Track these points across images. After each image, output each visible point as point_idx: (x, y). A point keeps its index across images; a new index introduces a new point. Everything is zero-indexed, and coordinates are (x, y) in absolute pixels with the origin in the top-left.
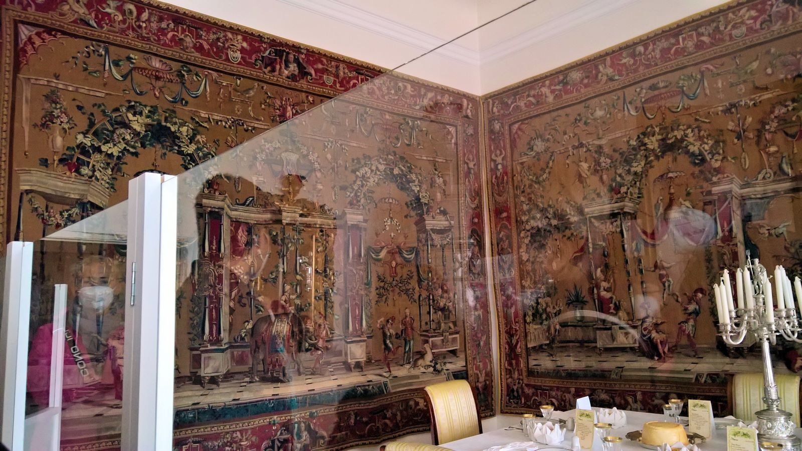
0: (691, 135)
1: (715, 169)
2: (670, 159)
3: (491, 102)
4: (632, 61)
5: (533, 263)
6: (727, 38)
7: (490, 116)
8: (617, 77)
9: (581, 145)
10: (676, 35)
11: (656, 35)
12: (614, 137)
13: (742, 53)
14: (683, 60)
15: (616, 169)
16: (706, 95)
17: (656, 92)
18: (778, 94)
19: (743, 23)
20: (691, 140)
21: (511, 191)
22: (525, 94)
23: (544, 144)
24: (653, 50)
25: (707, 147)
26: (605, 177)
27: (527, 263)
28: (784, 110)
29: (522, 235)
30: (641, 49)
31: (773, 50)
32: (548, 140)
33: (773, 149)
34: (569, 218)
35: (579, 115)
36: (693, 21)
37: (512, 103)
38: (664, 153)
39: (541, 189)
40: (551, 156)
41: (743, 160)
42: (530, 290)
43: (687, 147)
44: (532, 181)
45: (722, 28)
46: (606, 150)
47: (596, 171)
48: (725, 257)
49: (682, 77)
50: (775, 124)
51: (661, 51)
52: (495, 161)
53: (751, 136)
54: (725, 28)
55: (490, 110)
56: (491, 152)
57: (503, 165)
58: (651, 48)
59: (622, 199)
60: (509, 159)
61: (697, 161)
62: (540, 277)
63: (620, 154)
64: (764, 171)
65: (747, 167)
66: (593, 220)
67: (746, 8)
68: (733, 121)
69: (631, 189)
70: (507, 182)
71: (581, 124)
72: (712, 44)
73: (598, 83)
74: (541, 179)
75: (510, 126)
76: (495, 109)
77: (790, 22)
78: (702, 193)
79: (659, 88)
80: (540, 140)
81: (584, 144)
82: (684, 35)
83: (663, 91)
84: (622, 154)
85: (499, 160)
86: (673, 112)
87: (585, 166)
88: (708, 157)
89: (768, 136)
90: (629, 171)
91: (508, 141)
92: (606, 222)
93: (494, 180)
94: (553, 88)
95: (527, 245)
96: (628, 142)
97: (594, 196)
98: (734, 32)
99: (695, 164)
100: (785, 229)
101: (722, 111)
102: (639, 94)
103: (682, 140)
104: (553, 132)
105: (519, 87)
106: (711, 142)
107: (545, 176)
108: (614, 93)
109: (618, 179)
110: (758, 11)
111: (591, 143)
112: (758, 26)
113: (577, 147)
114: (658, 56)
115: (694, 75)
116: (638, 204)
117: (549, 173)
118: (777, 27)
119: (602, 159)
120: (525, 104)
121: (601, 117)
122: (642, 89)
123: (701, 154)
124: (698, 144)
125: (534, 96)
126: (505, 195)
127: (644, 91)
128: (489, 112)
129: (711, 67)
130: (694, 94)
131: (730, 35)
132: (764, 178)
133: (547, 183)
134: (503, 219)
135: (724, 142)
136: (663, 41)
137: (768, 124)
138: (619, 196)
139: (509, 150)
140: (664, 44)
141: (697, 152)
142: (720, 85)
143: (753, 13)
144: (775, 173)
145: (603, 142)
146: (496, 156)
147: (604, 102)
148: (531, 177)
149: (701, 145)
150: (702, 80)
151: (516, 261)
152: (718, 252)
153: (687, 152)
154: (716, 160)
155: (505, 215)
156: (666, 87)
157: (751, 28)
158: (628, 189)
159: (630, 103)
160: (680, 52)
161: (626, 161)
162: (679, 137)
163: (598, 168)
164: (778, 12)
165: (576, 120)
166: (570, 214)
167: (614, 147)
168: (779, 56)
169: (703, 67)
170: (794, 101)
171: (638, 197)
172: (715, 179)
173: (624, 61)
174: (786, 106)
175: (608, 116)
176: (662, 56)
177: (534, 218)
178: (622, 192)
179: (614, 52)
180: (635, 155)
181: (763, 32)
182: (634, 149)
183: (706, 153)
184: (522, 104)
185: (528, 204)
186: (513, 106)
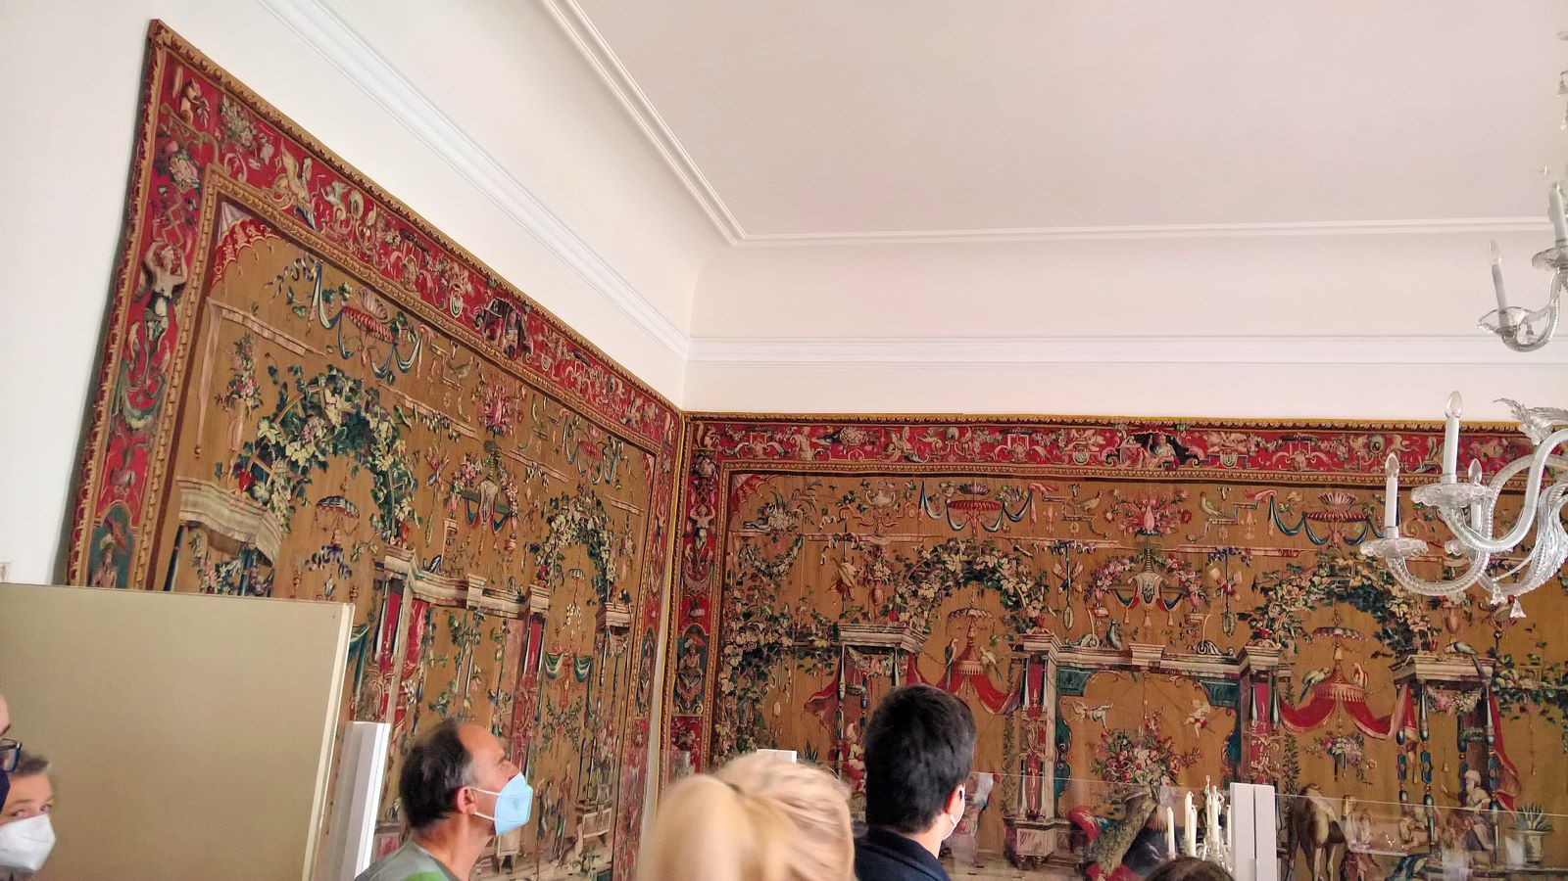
0: (1006, 566)
1: (1031, 619)
2: (975, 591)
3: (702, 427)
4: (940, 444)
5: (740, 698)
6: (1067, 459)
7: (696, 447)
8: (916, 459)
9: (849, 538)
10: (1004, 432)
11: (978, 421)
12: (900, 539)
13: (1081, 484)
14: (1006, 466)
15: (896, 586)
16: (1032, 521)
17: (969, 497)
18: (1116, 546)
19: (1086, 446)
20: (1006, 573)
21: (718, 578)
22: (767, 435)
23: (787, 518)
24: (972, 440)
25: (1024, 588)
26: (879, 593)
27: (730, 698)
28: (1120, 568)
29: (728, 650)
30: (954, 431)
31: (1116, 492)
32: (795, 514)
33: (1102, 612)
34: (813, 640)
35: (851, 493)
36: (1028, 422)
37: (741, 440)
38: (967, 580)
39: (773, 586)
40: (797, 540)
41: (1066, 617)
42: (729, 743)
43: (999, 581)
44: (759, 570)
45: (1062, 444)
46: (887, 555)
47: (865, 581)
48: (1030, 736)
49: (1005, 488)
50: (1108, 582)
51: (981, 445)
52: (695, 522)
53: (1080, 589)
54: (1066, 446)
55: (699, 438)
56: (689, 507)
57: (708, 531)
58: (969, 435)
59: (900, 630)
60: (722, 525)
61: (1010, 603)
62: (748, 722)
63: (906, 565)
64: (1088, 637)
65: (1070, 625)
66: (851, 650)
67: (1093, 431)
68: (1061, 564)
69: (914, 619)
70: (712, 561)
71: (852, 507)
72: (1047, 461)
73: (888, 457)
74: (775, 570)
75: (732, 474)
76: (707, 441)
77: (1139, 466)
78: (1012, 646)
79: (971, 492)
80: (781, 510)
81: (852, 537)
82: (1014, 435)
83: (979, 498)
84: (909, 567)
85: (703, 522)
86: (986, 529)
87: (851, 569)
88: (1025, 601)
89: (1099, 594)
90: (915, 594)
91: (724, 497)
92: (871, 659)
93: (687, 552)
94: (814, 440)
95: (734, 668)
96: (920, 552)
97: (859, 616)
98: (1075, 455)
99: (1007, 606)
100: (1104, 712)
101: (1049, 547)
102: (944, 491)
103: (994, 571)
104: (805, 505)
105: (757, 420)
106: (1030, 584)
107: (782, 568)
108: (909, 479)
109: (898, 600)
110: (1105, 439)
111: (864, 539)
112: (1104, 458)
113: (842, 539)
114: (977, 450)
115: (1020, 490)
116: (922, 641)
117: (791, 565)
118: (1125, 465)
119: (878, 566)
120: (764, 449)
121: (884, 507)
122: (949, 486)
123: (1016, 594)
124: (1014, 580)
125: (781, 442)
126: (705, 583)
127: (952, 490)
128: (695, 441)
129: (1043, 489)
130: (1017, 515)
131: (1070, 456)
132: (1088, 645)
133: (784, 578)
134: (694, 619)
135: (1046, 587)
136: (986, 432)
137: (1101, 579)
138: (896, 624)
139: (723, 512)
140: (986, 437)
141: (1012, 591)
142: (1050, 514)
143: (1100, 440)
144: (1101, 642)
145: (883, 542)
146: (698, 514)
147: (891, 486)
148: (757, 563)
149: (1018, 583)
150: (1029, 500)
151: (709, 691)
152: (1022, 728)
153: (999, 588)
154: (1034, 608)
155: (700, 612)
156: (983, 494)
157: (1095, 457)
158: (911, 617)
159: (930, 499)
160: (1006, 455)
161: (912, 577)
162: (991, 565)
163: (870, 577)
164: (1128, 449)
165: (845, 498)
166: (816, 635)
167: (898, 553)
168: (1123, 502)
169: (1034, 484)
170: (1132, 560)
171: (924, 632)
172: (1029, 632)
173: (928, 440)
174: (1123, 564)
175: (896, 507)
176: (981, 453)
177: (753, 628)
178: (901, 620)
179: (916, 422)
180: (928, 573)
181: (1109, 467)
182: (927, 564)
183: (1022, 596)
184: (759, 447)
185: (746, 604)
186: (740, 445)
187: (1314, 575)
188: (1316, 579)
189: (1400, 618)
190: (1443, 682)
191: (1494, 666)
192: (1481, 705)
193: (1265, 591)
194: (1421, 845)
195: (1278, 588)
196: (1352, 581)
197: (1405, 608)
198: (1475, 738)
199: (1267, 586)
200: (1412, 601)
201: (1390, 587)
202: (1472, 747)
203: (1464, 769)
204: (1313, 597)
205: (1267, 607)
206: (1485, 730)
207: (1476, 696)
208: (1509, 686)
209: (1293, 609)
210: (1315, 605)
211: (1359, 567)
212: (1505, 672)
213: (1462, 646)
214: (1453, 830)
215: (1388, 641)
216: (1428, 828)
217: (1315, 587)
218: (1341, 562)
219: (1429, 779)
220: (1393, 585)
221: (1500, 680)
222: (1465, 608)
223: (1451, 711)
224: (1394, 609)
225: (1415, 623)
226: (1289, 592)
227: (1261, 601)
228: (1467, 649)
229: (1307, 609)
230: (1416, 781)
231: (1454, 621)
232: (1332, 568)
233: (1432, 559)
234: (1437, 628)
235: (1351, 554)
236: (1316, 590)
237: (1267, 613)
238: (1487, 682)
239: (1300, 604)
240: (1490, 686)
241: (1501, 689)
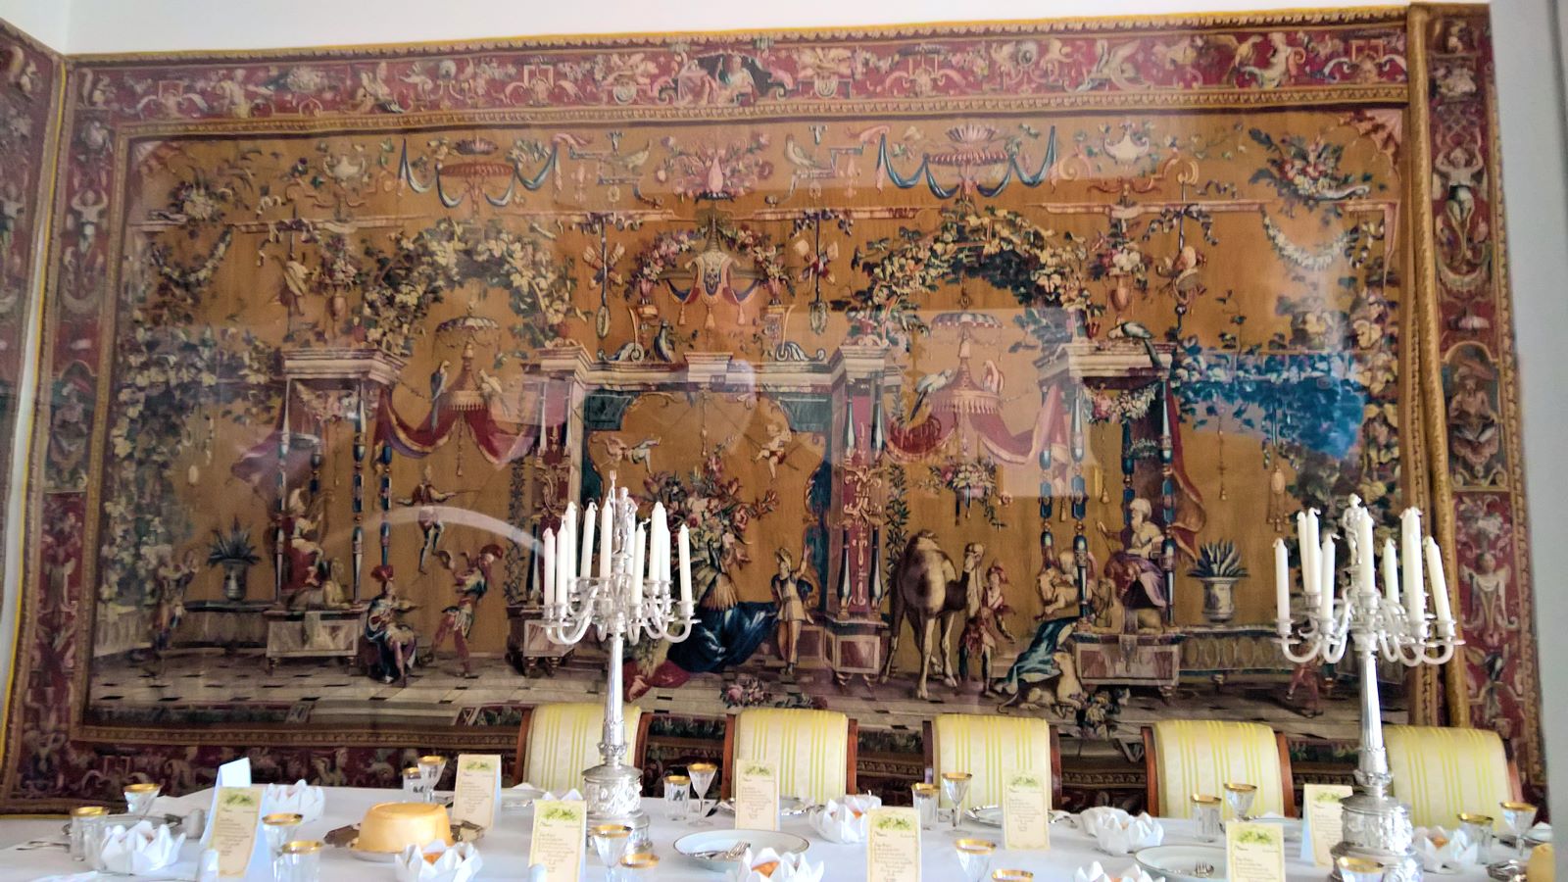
0: (519, 254)
1: (551, 327)
2: (475, 291)
3: (90, 76)
4: (429, 85)
5: (140, 463)
6: (605, 98)
7: (80, 106)
8: (395, 107)
9: (299, 226)
10: (520, 62)
11: (483, 49)
12: (370, 224)
13: (625, 131)
14: (523, 112)
15: (365, 290)
16: (555, 187)
17: (468, 159)
18: (669, 217)
19: (632, 78)
20: (518, 264)
21: (111, 292)
22: (186, 82)
23: (211, 202)
24: (474, 76)
25: (544, 284)
26: (339, 302)
27: (126, 463)
28: (675, 248)
29: (124, 396)
30: (449, 65)
31: (672, 141)
32: (223, 197)
33: (650, 311)
34: (246, 376)
35: (303, 161)
36: (553, 46)
37: (146, 93)
38: (465, 275)
39: (189, 301)
40: (225, 233)
41: (600, 319)
42: (124, 527)
43: (508, 274)
44: (169, 278)
45: (598, 76)
46: (352, 247)
47: (321, 287)
48: (546, 491)
49: (519, 143)
50: (658, 269)
51: (487, 82)
52: (78, 215)
53: (619, 279)
54: (604, 78)
55: (85, 93)
56: (71, 193)
57: (97, 226)
58: (470, 70)
59: (369, 353)
60: (117, 215)
61: (523, 307)
62: (152, 495)
63: (379, 261)
64: (630, 346)
65: (605, 332)
66: (300, 387)
67: (642, 56)
68: (593, 247)
69: (390, 336)
70: (103, 270)
71: (304, 182)
72: (578, 100)
73: (355, 107)
74: (192, 278)
75: (133, 143)
76: (98, 96)
77: (704, 102)
78: (524, 366)
79: (472, 152)
80: (202, 192)
81: (304, 225)
82: (533, 67)
83: (482, 159)
84: (382, 263)
85: (91, 214)
86: (495, 204)
87: (299, 270)
88: (544, 303)
89: (645, 287)
90: (390, 301)
91: (120, 176)
92: (327, 396)
93: (68, 257)
94: (251, 88)
95: (132, 421)
96: (398, 241)
97: (311, 337)
98: (617, 90)
99: (519, 311)
100: (648, 451)
101: (579, 224)
102: (435, 152)
103: (501, 261)
104: (237, 183)
105: (171, 62)
106: (551, 277)
107: (202, 275)
108: (385, 137)
109: (367, 311)
110: (658, 65)
111: (320, 226)
112: (656, 93)
113: (289, 228)
114: (481, 91)
115: (540, 145)
116: (399, 368)
117: (215, 269)
118: (684, 102)
119: (340, 264)
120: (179, 104)
121: (350, 179)
122: (441, 144)
123: (532, 293)
124: (529, 274)
125: (203, 93)
126: (94, 298)
127: (445, 149)
128: (80, 97)
129: (572, 141)
130: (535, 181)
131: (610, 94)
132: (630, 358)
133: (205, 289)
134: (77, 353)
135: (574, 280)
136: (495, 65)
137: (648, 265)
138: (363, 345)
139: (119, 197)
140: (494, 71)
141: (526, 289)
142: (581, 178)
143: (652, 68)
144: (647, 353)
145: (345, 230)
146: (84, 203)
147: (360, 149)
148: (167, 270)
149: (534, 278)
150: (552, 158)
151: (96, 455)
152: (536, 479)
153: (509, 285)
154: (557, 311)
155: (83, 344)
156: (487, 153)
157: (645, 92)
158: (384, 334)
159: (414, 165)
160: (521, 96)
161: (388, 278)
162: (497, 254)
163: (328, 281)
164: (689, 79)
165: (295, 169)
166: (250, 367)
167: (369, 244)
168: (681, 154)
169: (559, 135)
170: (691, 234)
171: (402, 355)
172: (549, 345)
173: (414, 79)
174: (679, 242)
175: (366, 179)
176: (488, 93)
177: (161, 364)
178: (370, 339)
179: (395, 55)
180: (409, 270)
181: (662, 105)
182: (408, 257)
183: (540, 294)
184: (171, 102)
185: (150, 329)
186: (145, 101)
187: (936, 240)
188: (939, 247)
189: (1050, 294)
190: (1103, 379)
191: (1174, 353)
192: (1155, 407)
193: (869, 268)
194: (1068, 605)
195: (886, 262)
196: (987, 246)
197: (1057, 279)
198: (1146, 454)
199: (871, 260)
200: (1067, 270)
201: (1038, 252)
202: (1140, 466)
203: (1129, 496)
204: (933, 272)
205: (871, 289)
206: (1160, 442)
207: (1149, 395)
208: (1194, 379)
209: (906, 290)
210: (937, 283)
211: (998, 227)
212: (1188, 360)
213: (1132, 328)
214: (1112, 584)
215: (1032, 327)
216: (1078, 583)
217: (936, 257)
218: (973, 221)
219: (1082, 513)
220: (1042, 248)
221: (1181, 372)
222: (1139, 276)
223: (1114, 418)
224: (1043, 281)
225: (1070, 300)
226: (902, 268)
227: (863, 281)
228: (1140, 332)
229: (924, 290)
230: (1064, 518)
231: (1122, 294)
232: (960, 230)
233: (1096, 210)
234: (1099, 303)
235: (987, 208)
236: (937, 262)
237: (871, 298)
238: (1164, 376)
239: (916, 284)
240: (1168, 381)
241: (1183, 384)
